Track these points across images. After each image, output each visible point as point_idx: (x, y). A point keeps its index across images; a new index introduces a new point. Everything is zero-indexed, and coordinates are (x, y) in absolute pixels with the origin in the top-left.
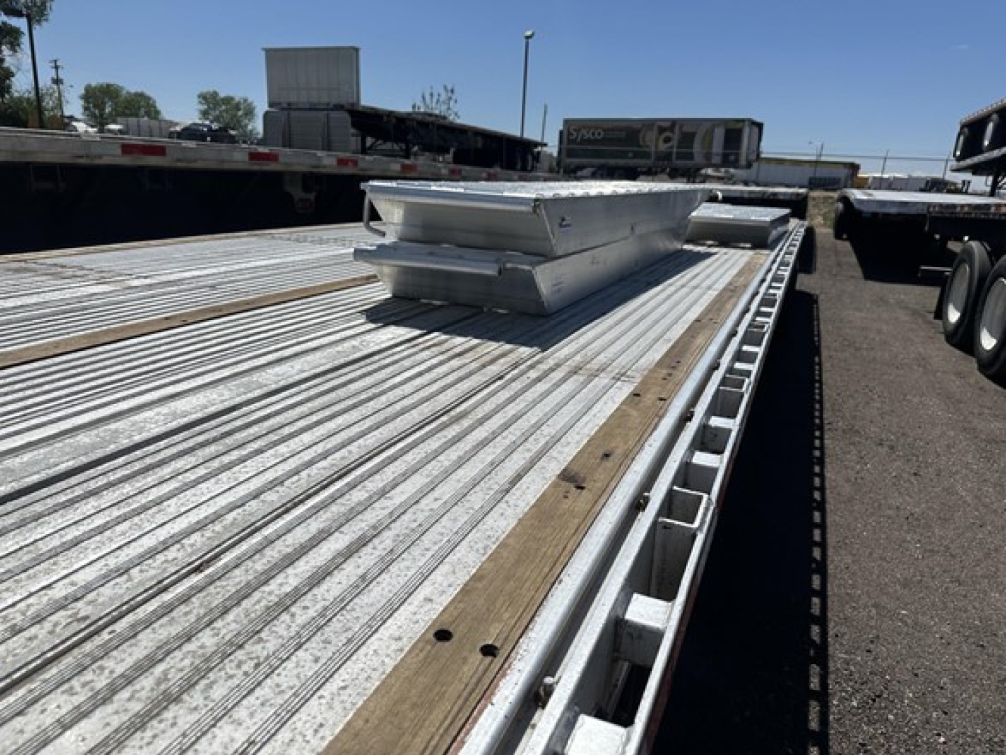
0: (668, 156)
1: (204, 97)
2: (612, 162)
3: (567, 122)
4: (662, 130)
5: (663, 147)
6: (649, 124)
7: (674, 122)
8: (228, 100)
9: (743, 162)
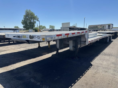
0: (101, 28)
1: (50, 26)
2: (95, 29)
3: (89, 26)
4: (100, 26)
5: (100, 27)
6: (99, 25)
7: (102, 25)
8: (52, 26)
9: (111, 28)
